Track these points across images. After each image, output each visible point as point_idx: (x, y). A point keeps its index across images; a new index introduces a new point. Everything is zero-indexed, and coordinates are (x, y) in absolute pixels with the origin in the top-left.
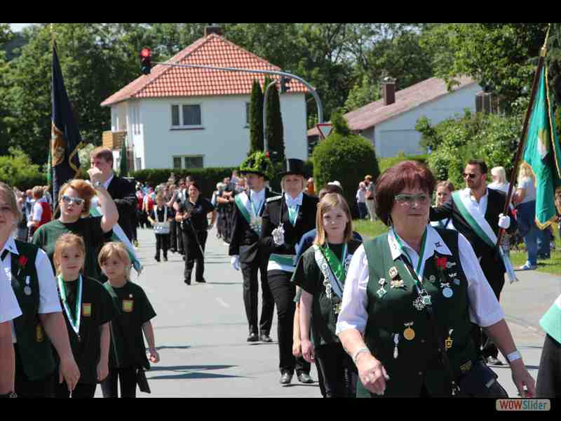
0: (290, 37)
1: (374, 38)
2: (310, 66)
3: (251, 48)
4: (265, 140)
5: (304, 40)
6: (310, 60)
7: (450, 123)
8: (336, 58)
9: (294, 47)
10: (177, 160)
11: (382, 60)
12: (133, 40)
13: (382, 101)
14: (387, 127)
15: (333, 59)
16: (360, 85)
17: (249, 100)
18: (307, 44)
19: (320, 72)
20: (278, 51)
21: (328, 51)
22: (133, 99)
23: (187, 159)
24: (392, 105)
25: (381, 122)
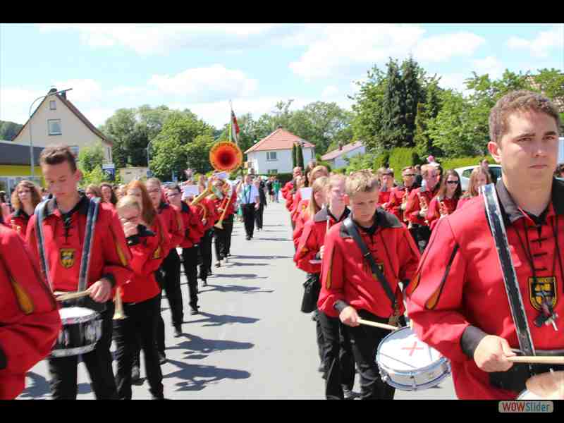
0: (310, 129)
1: (338, 128)
2: (317, 138)
3: (296, 134)
5: (314, 130)
6: (316, 136)
8: (325, 135)
9: (310, 132)
10: (269, 171)
11: (341, 135)
12: (256, 132)
13: (338, 149)
14: (338, 158)
16: (333, 144)
17: (292, 150)
19: (320, 140)
20: (305, 133)
21: (323, 133)
22: (253, 151)
23: (273, 171)
24: (341, 151)
25: (338, 156)
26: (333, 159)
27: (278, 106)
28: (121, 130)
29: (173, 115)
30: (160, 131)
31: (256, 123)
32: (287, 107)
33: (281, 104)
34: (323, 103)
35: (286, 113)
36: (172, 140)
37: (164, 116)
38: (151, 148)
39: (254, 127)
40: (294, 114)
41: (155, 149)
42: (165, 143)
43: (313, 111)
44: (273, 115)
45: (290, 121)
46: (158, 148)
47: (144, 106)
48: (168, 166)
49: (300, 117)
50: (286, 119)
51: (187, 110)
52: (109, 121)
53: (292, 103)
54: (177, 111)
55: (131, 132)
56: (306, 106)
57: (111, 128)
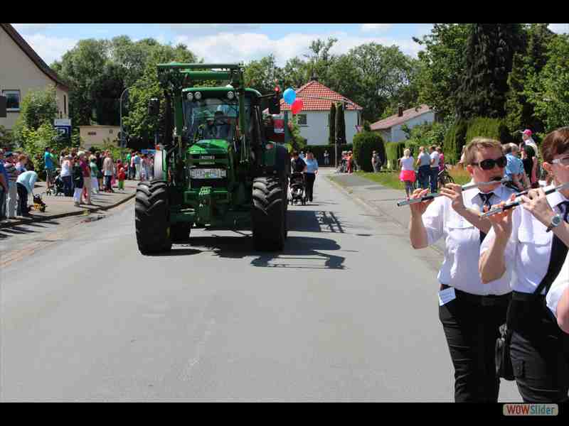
0: (358, 83)
1: (400, 84)
2: (367, 97)
3: (336, 90)
4: (336, 134)
5: (364, 85)
6: (367, 94)
7: (417, 127)
8: (380, 92)
9: (360, 88)
11: (402, 95)
13: (397, 115)
14: (396, 128)
15: (379, 93)
16: (390, 107)
17: (329, 113)
18: (366, 86)
19: (372, 100)
20: (351, 89)
21: (377, 90)
24: (401, 118)
25: (395, 125)
26: (389, 129)
27: (313, 47)
28: (85, 71)
29: (161, 53)
30: (142, 75)
31: (280, 70)
32: (328, 49)
33: (318, 45)
34: (379, 47)
35: (325, 58)
36: (157, 89)
37: (149, 54)
38: (127, 100)
39: (278, 76)
40: (337, 60)
41: (131, 101)
42: (147, 92)
43: (365, 57)
44: (307, 61)
45: (329, 70)
46: (136, 99)
47: (122, 37)
48: (150, 126)
49: (345, 65)
50: (323, 67)
51: (182, 47)
52: (68, 56)
53: (334, 43)
54: (167, 47)
55: (100, 75)
56: (354, 49)
57: (72, 66)
